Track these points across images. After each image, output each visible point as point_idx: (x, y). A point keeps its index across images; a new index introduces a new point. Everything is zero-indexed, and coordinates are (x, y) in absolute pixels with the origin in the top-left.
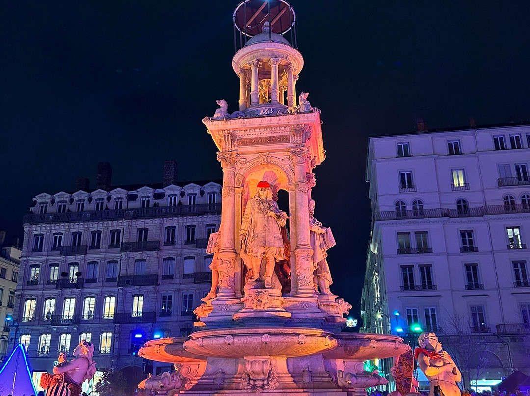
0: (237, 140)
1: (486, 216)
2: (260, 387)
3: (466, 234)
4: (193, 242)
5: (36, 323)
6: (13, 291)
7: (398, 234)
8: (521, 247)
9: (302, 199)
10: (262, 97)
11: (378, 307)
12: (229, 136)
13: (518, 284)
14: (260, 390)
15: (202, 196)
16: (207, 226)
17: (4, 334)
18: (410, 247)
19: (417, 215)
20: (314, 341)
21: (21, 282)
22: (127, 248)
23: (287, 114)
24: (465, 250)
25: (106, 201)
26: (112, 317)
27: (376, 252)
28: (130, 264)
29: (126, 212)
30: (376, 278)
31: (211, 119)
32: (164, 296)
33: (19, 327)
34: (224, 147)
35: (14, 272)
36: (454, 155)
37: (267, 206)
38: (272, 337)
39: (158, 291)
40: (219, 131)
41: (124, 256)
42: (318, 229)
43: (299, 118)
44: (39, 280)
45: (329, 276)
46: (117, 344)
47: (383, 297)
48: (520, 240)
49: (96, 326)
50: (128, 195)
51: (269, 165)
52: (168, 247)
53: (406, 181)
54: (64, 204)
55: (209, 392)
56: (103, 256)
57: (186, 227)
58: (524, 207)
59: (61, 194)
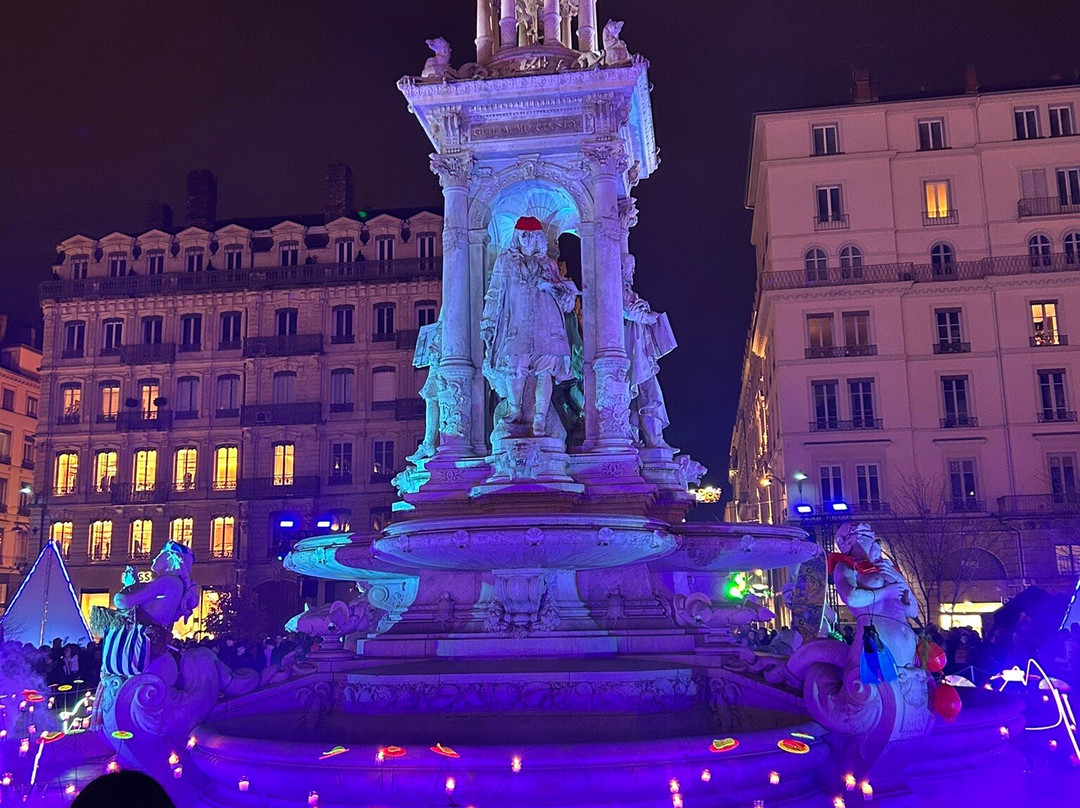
0: (472, 127)
1: (990, 277)
2: (524, 626)
3: (948, 315)
4: (390, 335)
5: (82, 498)
6: (30, 435)
7: (810, 316)
8: (1057, 342)
9: (608, 253)
10: (525, 31)
11: (763, 463)
12: (455, 119)
13: (1047, 416)
14: (524, 633)
15: (406, 241)
16: (418, 304)
17: (20, 521)
18: (831, 344)
19: (848, 277)
20: (629, 538)
21: (45, 419)
22: (256, 348)
23: (577, 68)
24: (943, 348)
25: (207, 253)
26: (232, 487)
27: (762, 355)
28: (263, 381)
29: (251, 275)
30: (761, 406)
31: (416, 81)
32: (335, 445)
33: (49, 507)
34: (444, 143)
35: (30, 398)
36: (930, 150)
37: (535, 271)
38: (546, 532)
39: (323, 436)
40: (432, 107)
41: (251, 366)
42: (641, 316)
43: (601, 78)
44: (81, 414)
45: (662, 411)
46: (244, 538)
47: (774, 444)
48: (1055, 328)
49: (202, 504)
50: (253, 239)
51: (541, 182)
52: (339, 347)
53: (829, 206)
54: (121, 258)
55: (425, 636)
56: (207, 364)
57: (375, 306)
58: (1069, 259)
59: (115, 239)
